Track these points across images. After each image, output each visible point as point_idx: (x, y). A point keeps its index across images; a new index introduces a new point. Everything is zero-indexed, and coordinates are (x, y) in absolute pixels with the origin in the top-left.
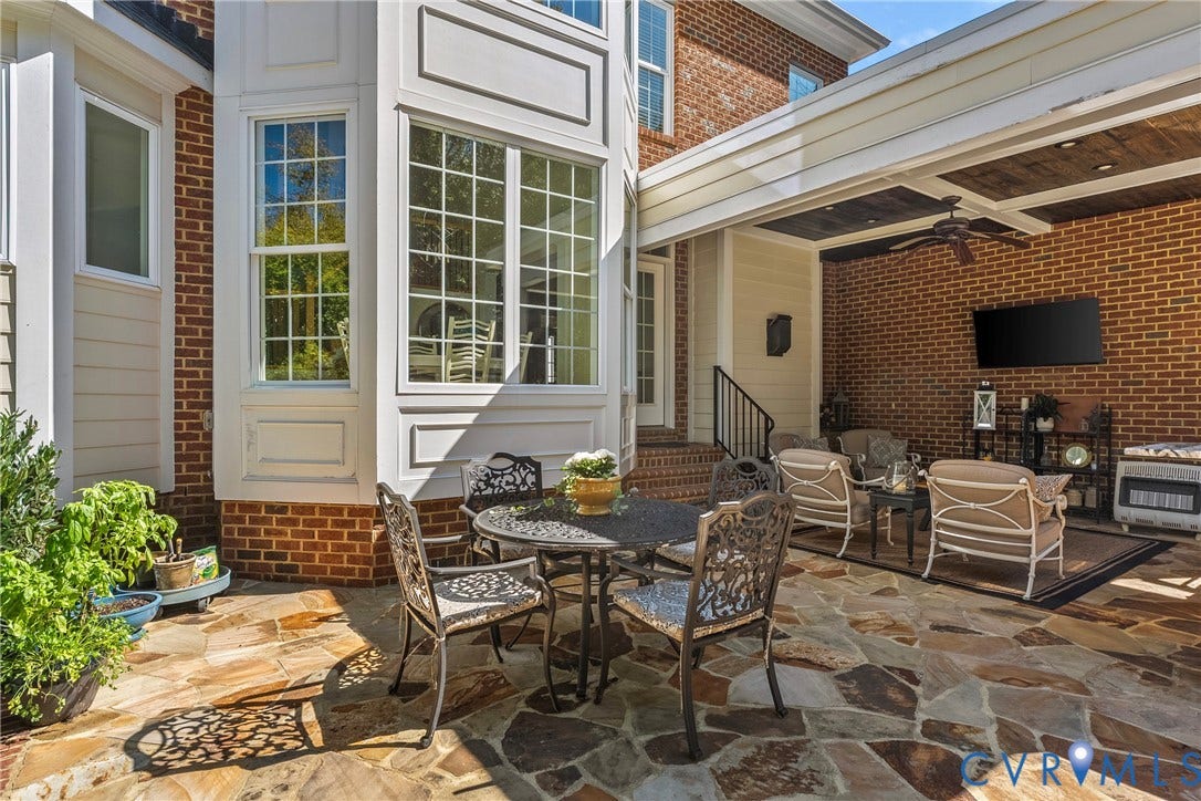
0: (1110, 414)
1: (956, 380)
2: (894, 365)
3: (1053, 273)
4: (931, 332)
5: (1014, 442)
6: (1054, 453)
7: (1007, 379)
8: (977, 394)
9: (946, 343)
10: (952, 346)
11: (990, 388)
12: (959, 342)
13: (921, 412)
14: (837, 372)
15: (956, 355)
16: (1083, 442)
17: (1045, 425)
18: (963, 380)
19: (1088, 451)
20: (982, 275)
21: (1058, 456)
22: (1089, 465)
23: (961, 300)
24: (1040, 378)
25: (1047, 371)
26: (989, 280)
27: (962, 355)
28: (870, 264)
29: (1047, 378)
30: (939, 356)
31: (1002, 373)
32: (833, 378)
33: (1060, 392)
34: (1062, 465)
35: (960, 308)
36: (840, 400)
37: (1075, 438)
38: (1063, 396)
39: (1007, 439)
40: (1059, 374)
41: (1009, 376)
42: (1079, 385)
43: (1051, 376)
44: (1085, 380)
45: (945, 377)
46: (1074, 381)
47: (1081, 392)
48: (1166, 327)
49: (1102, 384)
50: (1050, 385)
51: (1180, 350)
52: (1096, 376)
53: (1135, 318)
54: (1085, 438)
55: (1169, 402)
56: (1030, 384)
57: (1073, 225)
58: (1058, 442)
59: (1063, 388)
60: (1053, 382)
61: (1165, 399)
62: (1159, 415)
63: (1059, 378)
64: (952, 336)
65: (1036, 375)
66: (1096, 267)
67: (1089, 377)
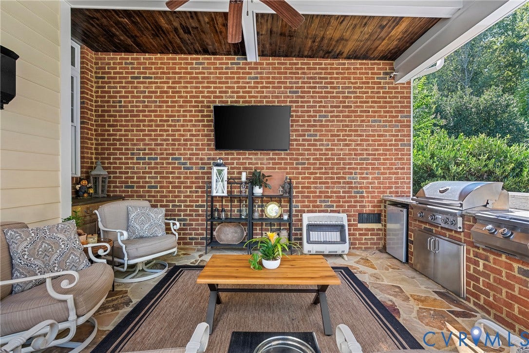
0: (290, 183)
1: (197, 159)
2: (148, 145)
3: (259, 89)
4: (178, 121)
5: (236, 203)
6: (260, 209)
7: (232, 159)
8: (215, 169)
9: (190, 131)
10: (194, 133)
11: (222, 165)
12: (199, 131)
13: (171, 183)
14: (96, 149)
15: (197, 140)
16: (276, 201)
17: (258, 191)
18: (202, 159)
19: (279, 207)
20: (215, 83)
21: (262, 211)
22: (281, 215)
23: (200, 99)
24: (251, 159)
25: (256, 154)
26: (220, 88)
27: (202, 140)
28: (128, 59)
29: (256, 159)
30: (185, 140)
31: (228, 154)
32: (92, 154)
33: (263, 168)
34: (264, 217)
35: (200, 105)
36: (99, 173)
37: (271, 199)
38: (264, 171)
39: (231, 201)
40: (262, 156)
41: (232, 157)
42: (273, 164)
43: (258, 158)
44: (277, 161)
45: (189, 156)
46: (271, 161)
47: (274, 169)
48: (316, 131)
49: (285, 164)
50: (257, 164)
51: (322, 145)
52: (283, 159)
53: (302, 124)
54: (277, 199)
55: (318, 175)
56: (246, 163)
57: (271, 60)
58: (262, 202)
59: (265, 166)
60: (259, 162)
61: (316, 173)
62: (313, 183)
63: (263, 159)
64: (194, 126)
65: (249, 157)
66: (283, 89)
67: (279, 159)
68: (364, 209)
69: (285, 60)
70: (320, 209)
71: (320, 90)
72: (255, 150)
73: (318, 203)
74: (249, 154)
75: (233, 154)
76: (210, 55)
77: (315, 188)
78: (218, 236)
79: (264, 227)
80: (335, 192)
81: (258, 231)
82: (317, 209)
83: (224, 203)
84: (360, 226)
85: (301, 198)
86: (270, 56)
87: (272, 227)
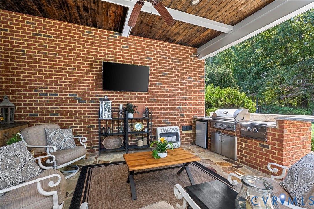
1: (88, 96)
2: (49, 85)
3: (129, 55)
4: (74, 69)
5: (115, 124)
7: (112, 96)
8: (104, 102)
9: (83, 76)
10: (86, 78)
12: (90, 77)
13: (69, 111)
15: (88, 83)
16: (140, 121)
17: (131, 116)
18: (92, 96)
19: (142, 124)
20: (100, 47)
21: (132, 127)
23: (90, 56)
24: (125, 96)
25: (128, 94)
26: (103, 50)
27: (91, 83)
28: (30, 19)
29: (127, 96)
30: (79, 83)
31: (110, 93)
34: (133, 131)
35: (90, 60)
36: (7, 104)
37: (137, 120)
38: (134, 104)
39: (113, 122)
40: (131, 95)
41: (113, 95)
43: (129, 96)
44: (140, 98)
45: (82, 94)
46: (137, 98)
47: (139, 102)
48: (161, 81)
49: (145, 100)
50: (128, 99)
51: (164, 89)
52: (143, 97)
53: (154, 77)
55: (162, 106)
56: (121, 99)
57: (136, 38)
58: (131, 122)
59: (133, 101)
60: (130, 98)
61: (161, 105)
62: (160, 110)
63: (132, 97)
64: (86, 73)
65: (124, 95)
66: (143, 56)
67: (141, 97)
68: (185, 124)
69: (144, 39)
70: (163, 125)
71: (163, 59)
72: (127, 91)
73: (162, 122)
74: (123, 94)
75: (113, 93)
76: (97, 28)
77: (161, 113)
78: (105, 144)
79: (133, 137)
80: (171, 115)
81: (129, 140)
82: (162, 125)
83: (108, 124)
84: (183, 132)
85: (154, 119)
86: (135, 35)
87: (138, 137)
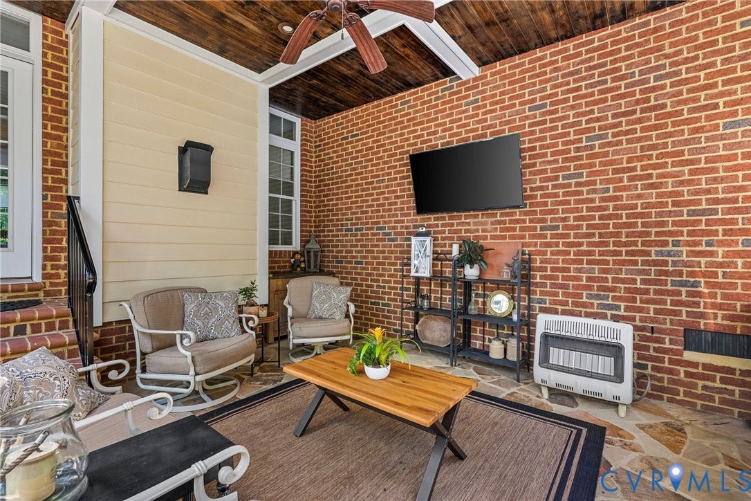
0: (530, 261)
1: (401, 227)
2: (355, 213)
3: (480, 117)
4: (383, 181)
5: (447, 289)
6: (481, 300)
7: (442, 226)
9: (394, 192)
10: (399, 194)
11: (426, 234)
12: (404, 190)
13: (375, 258)
14: (315, 222)
15: (402, 203)
16: (505, 290)
17: (471, 272)
18: (407, 227)
19: (509, 299)
20: (422, 123)
21: (484, 303)
22: (511, 314)
24: (469, 224)
25: (476, 216)
26: (427, 128)
27: (407, 202)
29: (475, 224)
30: (389, 204)
31: (438, 219)
32: (311, 227)
33: (485, 238)
34: (488, 313)
36: (311, 247)
37: (499, 285)
38: (488, 242)
39: (442, 286)
40: (485, 219)
41: (444, 222)
42: (502, 230)
43: (479, 222)
44: (507, 225)
45: (393, 225)
46: (498, 226)
47: (504, 237)
48: (581, 167)
49: (522, 229)
50: (477, 231)
51: (594, 191)
52: (517, 221)
53: (552, 158)
54: (507, 286)
55: (584, 248)
56: (461, 230)
57: (498, 66)
58: (484, 289)
59: (489, 234)
60: (480, 228)
61: (581, 244)
62: (574, 262)
63: (485, 223)
64: (399, 185)
65: (466, 221)
66: (517, 108)
67: (511, 222)
68: (702, 321)
69: (523, 58)
70: (588, 310)
72: (474, 210)
73: (585, 299)
74: (466, 217)
75: (444, 218)
76: (416, 87)
77: (579, 270)
78: (422, 331)
79: (487, 328)
80: (623, 281)
81: (478, 334)
82: (583, 310)
83: (433, 288)
84: (689, 355)
85: (551, 288)
86: (496, 61)
87: (500, 331)
